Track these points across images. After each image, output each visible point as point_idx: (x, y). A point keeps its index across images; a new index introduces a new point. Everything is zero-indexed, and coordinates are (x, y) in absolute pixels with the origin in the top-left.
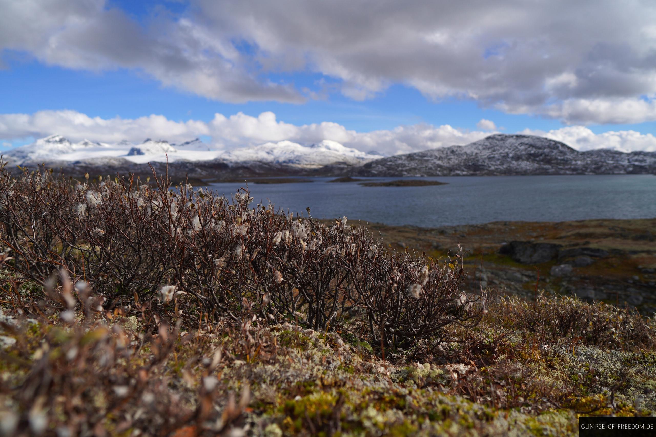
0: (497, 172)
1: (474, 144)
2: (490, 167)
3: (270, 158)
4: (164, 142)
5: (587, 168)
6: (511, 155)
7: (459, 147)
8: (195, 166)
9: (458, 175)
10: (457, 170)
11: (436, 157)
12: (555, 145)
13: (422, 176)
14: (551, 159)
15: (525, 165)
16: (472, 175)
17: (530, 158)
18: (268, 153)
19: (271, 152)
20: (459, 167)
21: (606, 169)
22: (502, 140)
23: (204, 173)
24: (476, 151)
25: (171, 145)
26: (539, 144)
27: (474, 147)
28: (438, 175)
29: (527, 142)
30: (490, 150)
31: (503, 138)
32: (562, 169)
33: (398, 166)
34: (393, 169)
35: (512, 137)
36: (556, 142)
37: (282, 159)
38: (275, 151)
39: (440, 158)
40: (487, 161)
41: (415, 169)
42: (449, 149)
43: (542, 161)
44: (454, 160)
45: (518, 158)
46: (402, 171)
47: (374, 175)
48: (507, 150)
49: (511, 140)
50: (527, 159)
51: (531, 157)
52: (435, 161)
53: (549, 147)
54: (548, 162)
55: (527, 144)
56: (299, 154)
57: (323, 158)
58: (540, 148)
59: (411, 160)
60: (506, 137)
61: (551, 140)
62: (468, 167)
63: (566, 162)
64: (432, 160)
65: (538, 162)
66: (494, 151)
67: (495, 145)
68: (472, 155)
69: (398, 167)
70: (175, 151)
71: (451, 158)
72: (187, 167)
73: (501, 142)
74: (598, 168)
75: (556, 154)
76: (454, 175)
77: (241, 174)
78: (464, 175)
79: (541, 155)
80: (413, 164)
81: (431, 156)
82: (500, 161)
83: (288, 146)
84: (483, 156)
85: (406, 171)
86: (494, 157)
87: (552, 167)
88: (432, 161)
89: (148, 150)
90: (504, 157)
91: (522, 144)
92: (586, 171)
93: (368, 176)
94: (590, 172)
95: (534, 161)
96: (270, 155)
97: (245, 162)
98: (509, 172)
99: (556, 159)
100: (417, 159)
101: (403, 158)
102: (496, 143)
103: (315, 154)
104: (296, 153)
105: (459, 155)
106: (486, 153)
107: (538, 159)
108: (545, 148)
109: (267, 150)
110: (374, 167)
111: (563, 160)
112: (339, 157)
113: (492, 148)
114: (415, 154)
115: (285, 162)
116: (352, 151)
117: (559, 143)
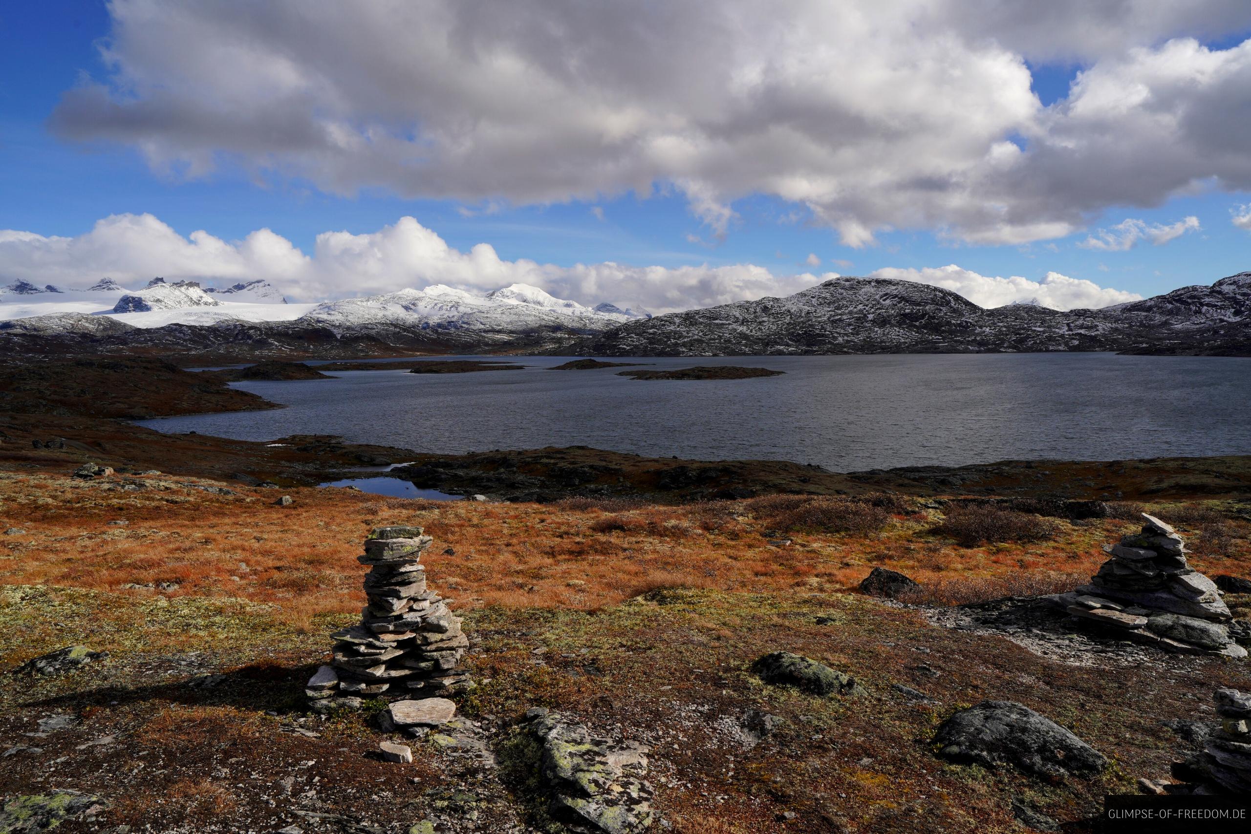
0: (849, 348)
1: (803, 295)
2: (835, 338)
3: (411, 318)
4: (191, 284)
5: (1003, 341)
6: (871, 317)
7: (776, 300)
8: (266, 334)
9: (780, 353)
10: (778, 344)
11: (737, 320)
12: (945, 298)
13: (715, 355)
14: (940, 325)
15: (896, 334)
16: (806, 353)
17: (905, 322)
18: (407, 308)
19: (412, 307)
20: (779, 338)
21: (1035, 343)
22: (852, 288)
23: (286, 349)
24: (807, 308)
25: (205, 291)
26: (916, 296)
27: (804, 300)
28: (745, 354)
29: (895, 292)
30: (832, 308)
31: (855, 285)
32: (962, 343)
33: (668, 336)
34: (659, 342)
35: (870, 282)
36: (946, 294)
37: (434, 320)
38: (421, 305)
39: (744, 322)
40: (829, 327)
41: (700, 341)
42: (758, 303)
43: (925, 327)
44: (769, 326)
45: (883, 322)
46: (676, 344)
47: (624, 353)
48: (860, 307)
49: (867, 289)
50: (900, 324)
51: (904, 320)
52: (734, 326)
53: (934, 301)
54: (936, 329)
55: (896, 296)
56: (469, 311)
57: (514, 318)
58: (919, 304)
59: (691, 324)
60: (859, 282)
61: (936, 289)
62: (797, 339)
63: (965, 328)
64: (729, 324)
65: (918, 329)
66: (838, 308)
67: (840, 297)
68: (801, 316)
69: (669, 339)
70: (216, 304)
71: (764, 322)
72: (250, 337)
73: (851, 293)
74: (1021, 341)
75: (946, 314)
76: (772, 354)
77: (362, 351)
78: (791, 354)
79: (923, 316)
80: (696, 333)
81: (727, 317)
82: (852, 327)
83: (446, 295)
84: (820, 317)
85: (684, 345)
86: (840, 320)
87: (944, 338)
88: (730, 327)
89: (158, 301)
90: (858, 319)
91: (886, 295)
92: (1001, 345)
93: (613, 355)
94: (1008, 347)
95: (911, 327)
96: (411, 312)
97: (365, 327)
98: (870, 347)
99: (949, 323)
100: (701, 323)
101: (677, 320)
102: (842, 294)
103: (499, 311)
104: (462, 309)
105: (778, 315)
106: (824, 313)
107: (917, 324)
108: (927, 303)
109: (404, 304)
110: (623, 338)
111: (960, 325)
112: (546, 318)
113: (834, 302)
114: (697, 312)
115: (440, 325)
116: (568, 305)
117: (951, 294)
